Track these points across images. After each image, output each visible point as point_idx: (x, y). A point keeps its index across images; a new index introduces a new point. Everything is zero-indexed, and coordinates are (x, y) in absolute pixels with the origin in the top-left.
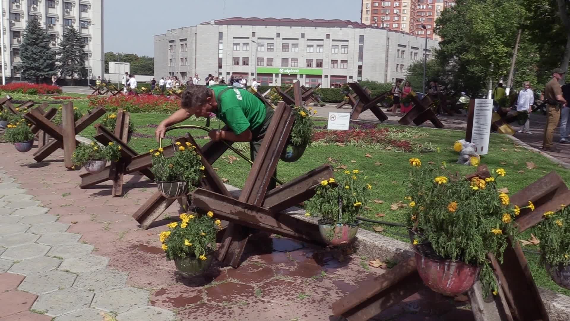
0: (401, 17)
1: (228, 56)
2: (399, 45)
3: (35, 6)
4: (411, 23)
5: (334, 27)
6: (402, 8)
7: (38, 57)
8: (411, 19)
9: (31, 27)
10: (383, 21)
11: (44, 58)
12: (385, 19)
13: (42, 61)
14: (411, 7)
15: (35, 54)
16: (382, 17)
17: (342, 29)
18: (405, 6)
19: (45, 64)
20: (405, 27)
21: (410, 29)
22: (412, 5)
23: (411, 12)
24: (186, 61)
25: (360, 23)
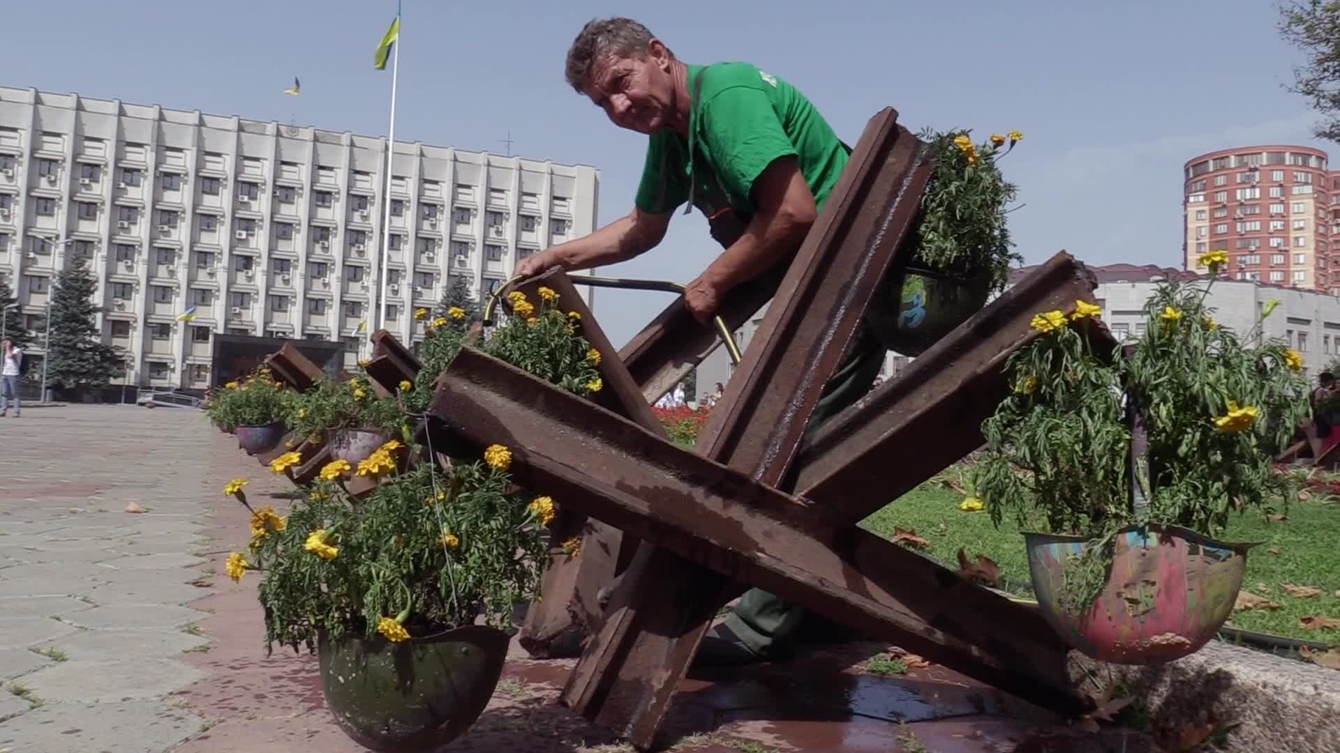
0: (1292, 256)
2: (1291, 320)
3: (463, 258)
4: (1318, 268)
5: (1114, 281)
6: (1293, 235)
8: (1318, 259)
9: (451, 299)
10: (1243, 266)
12: (1248, 262)
14: (1316, 232)
16: (1239, 258)
17: (1137, 284)
18: (1301, 229)
20: (1302, 278)
21: (1317, 283)
22: (1317, 225)
23: (1317, 242)
25: (1181, 269)
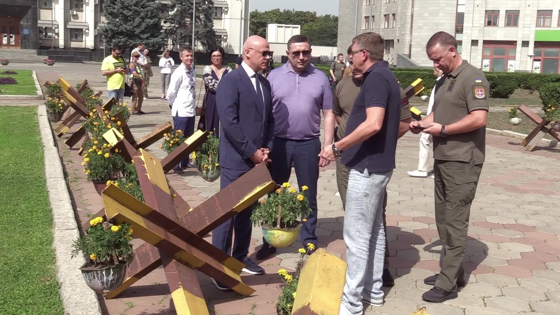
1: (476, 8)
7: (131, 13)
11: (142, 14)
13: (138, 20)
15: (127, 8)
19: (144, 25)
24: (394, 19)
